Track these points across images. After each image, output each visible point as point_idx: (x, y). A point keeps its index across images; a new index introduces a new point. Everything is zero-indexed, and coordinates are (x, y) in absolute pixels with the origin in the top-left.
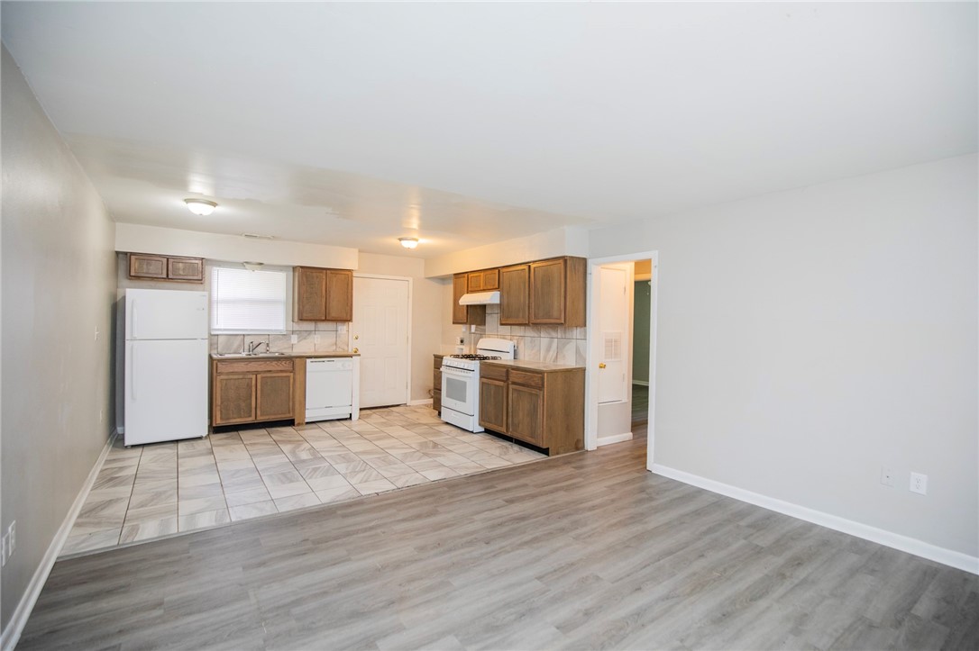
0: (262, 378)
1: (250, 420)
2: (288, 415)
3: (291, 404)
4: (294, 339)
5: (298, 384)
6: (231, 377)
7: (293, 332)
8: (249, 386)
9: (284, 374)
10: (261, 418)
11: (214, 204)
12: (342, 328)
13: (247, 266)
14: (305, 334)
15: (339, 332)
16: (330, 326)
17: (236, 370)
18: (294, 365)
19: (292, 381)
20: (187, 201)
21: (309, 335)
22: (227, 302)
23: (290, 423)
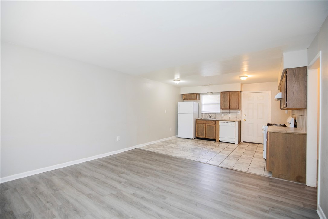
0: (207, 125)
1: (204, 137)
2: (214, 138)
3: (215, 135)
4: (223, 115)
5: (217, 129)
6: (200, 124)
7: (222, 113)
8: (204, 127)
9: (213, 125)
10: (207, 137)
11: (179, 81)
12: (239, 112)
13: (208, 94)
14: (226, 114)
15: (238, 113)
16: (235, 111)
17: (201, 123)
18: (215, 123)
19: (215, 127)
20: (174, 81)
21: (227, 114)
22: (205, 104)
23: (215, 140)
